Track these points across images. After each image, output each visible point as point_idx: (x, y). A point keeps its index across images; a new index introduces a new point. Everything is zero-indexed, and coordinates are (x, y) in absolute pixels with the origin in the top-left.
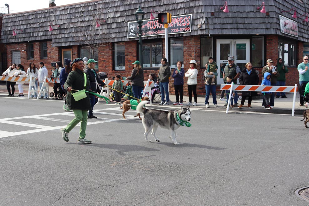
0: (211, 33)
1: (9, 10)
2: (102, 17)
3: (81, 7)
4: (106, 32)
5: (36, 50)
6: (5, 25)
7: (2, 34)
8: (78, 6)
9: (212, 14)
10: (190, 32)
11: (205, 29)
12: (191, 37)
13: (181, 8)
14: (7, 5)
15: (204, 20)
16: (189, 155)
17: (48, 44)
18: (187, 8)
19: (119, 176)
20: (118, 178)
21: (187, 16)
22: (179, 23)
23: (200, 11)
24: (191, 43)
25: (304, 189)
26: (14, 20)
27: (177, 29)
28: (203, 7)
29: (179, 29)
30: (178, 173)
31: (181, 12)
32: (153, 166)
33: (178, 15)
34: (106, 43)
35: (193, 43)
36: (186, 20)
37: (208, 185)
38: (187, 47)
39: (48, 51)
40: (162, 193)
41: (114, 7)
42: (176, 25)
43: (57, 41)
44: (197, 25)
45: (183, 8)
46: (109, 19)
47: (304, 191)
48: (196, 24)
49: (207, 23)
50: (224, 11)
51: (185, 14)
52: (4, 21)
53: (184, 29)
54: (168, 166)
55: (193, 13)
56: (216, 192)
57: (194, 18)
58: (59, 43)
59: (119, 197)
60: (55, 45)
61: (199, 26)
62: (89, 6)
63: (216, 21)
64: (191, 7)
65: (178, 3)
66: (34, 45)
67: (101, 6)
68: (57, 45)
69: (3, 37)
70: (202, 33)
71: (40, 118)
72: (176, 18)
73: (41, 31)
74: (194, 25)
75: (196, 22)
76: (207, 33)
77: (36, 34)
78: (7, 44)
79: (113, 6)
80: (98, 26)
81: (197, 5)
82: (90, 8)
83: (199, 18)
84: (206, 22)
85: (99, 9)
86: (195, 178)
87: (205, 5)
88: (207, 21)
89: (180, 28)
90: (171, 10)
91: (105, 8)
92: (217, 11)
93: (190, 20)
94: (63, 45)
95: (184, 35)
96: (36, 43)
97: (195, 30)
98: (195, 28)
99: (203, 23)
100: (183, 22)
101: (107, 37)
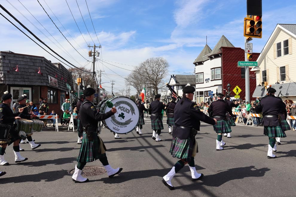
0: (7, 83)
9: (8, 72)
11: (3, 81)
23: (0, 70)
28: (2, 67)
50: (16, 70)
63: (11, 76)
70: (1, 83)
76: (4, 83)
87: (4, 66)
88: (5, 76)
92: (11, 70)
99: (2, 76)
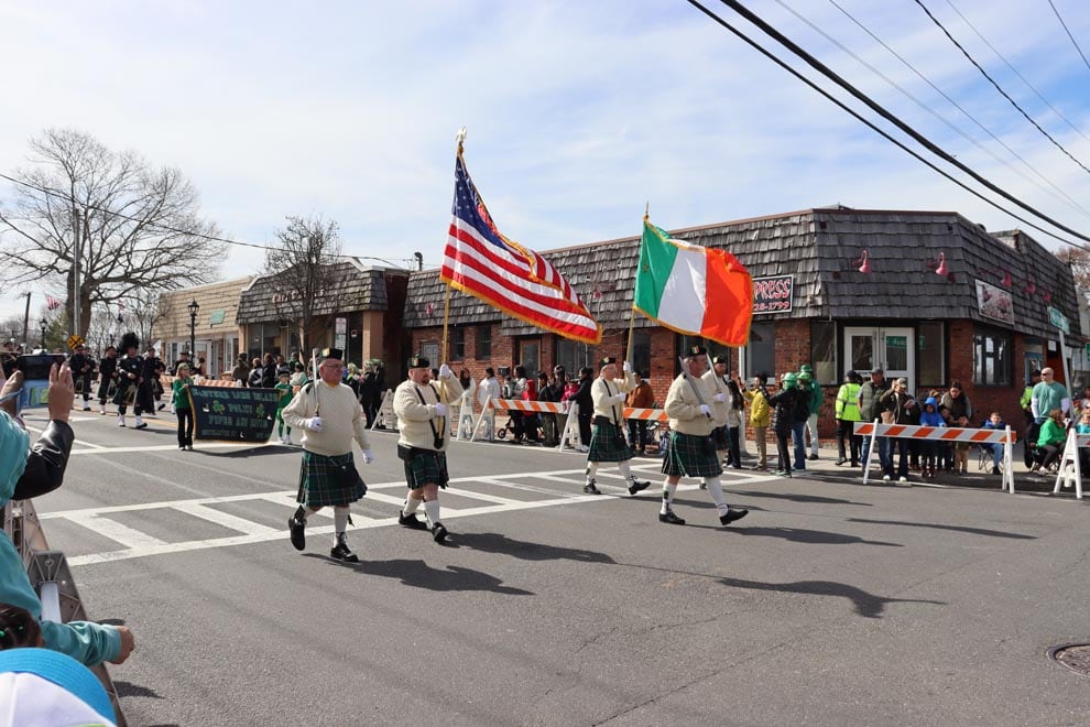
0: (834, 313)
1: (421, 264)
2: (606, 277)
3: (562, 258)
4: (612, 307)
5: (470, 341)
6: (413, 292)
7: (406, 310)
8: (557, 255)
9: (836, 275)
10: (790, 310)
11: (821, 306)
12: (790, 322)
13: (771, 263)
14: (419, 255)
15: (819, 287)
16: (815, 572)
17: (494, 330)
18: (783, 262)
19: (686, 608)
20: (686, 612)
21: (784, 279)
22: (767, 292)
23: (811, 270)
24: (790, 334)
25: (1063, 649)
26: (429, 283)
27: (763, 304)
28: (817, 261)
29: (767, 304)
31: (771, 271)
33: (765, 275)
34: (614, 331)
35: (796, 333)
36: (781, 287)
37: (868, 635)
38: (782, 341)
39: (493, 344)
40: (781, 646)
41: (630, 258)
42: (759, 295)
43: (512, 324)
44: (805, 297)
45: (775, 262)
46: (620, 282)
47: (1064, 653)
48: (802, 295)
49: (825, 294)
50: (861, 269)
51: (778, 274)
52: (411, 285)
53: (776, 304)
55: (795, 272)
56: (886, 649)
57: (798, 282)
58: (514, 328)
59: (697, 648)
60: (507, 332)
61: (808, 300)
62: (579, 255)
63: (845, 289)
64: (789, 261)
65: (764, 253)
66: (466, 332)
67: (604, 256)
68: (513, 333)
69: (407, 317)
70: (816, 315)
71: (495, 482)
72: (760, 281)
73: (481, 305)
74: (799, 297)
75: (802, 291)
76: (825, 314)
77: (470, 311)
78: (414, 328)
79: (628, 255)
80: (598, 295)
81: (804, 256)
82: (581, 259)
83: (810, 283)
84: (823, 292)
85: (601, 262)
87: (821, 258)
88: (826, 290)
89: (767, 302)
90: (748, 266)
91: (612, 260)
92: (846, 268)
93: (789, 287)
94: (524, 332)
95: (778, 318)
96: (470, 329)
97: (801, 308)
98: (799, 303)
99: (817, 292)
100: (775, 291)
101: (613, 318)
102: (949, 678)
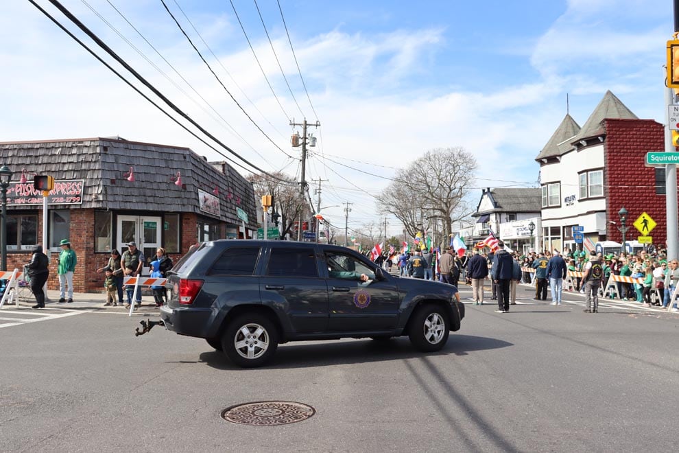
0: (110, 206)
9: (113, 182)
10: (81, 203)
11: (102, 201)
12: (81, 210)
13: (68, 171)
15: (101, 188)
16: (84, 380)
18: (77, 171)
21: (78, 182)
22: (65, 190)
23: (96, 177)
24: (81, 218)
27: (62, 198)
28: (100, 172)
29: (65, 198)
30: (70, 407)
31: (68, 176)
32: (32, 400)
33: (64, 179)
35: (84, 218)
36: (75, 187)
38: (75, 223)
40: (50, 437)
42: (60, 192)
44: (91, 195)
45: (71, 170)
48: (89, 193)
49: (105, 193)
50: (129, 179)
51: (73, 179)
53: (72, 198)
54: (54, 397)
55: (85, 178)
56: (124, 427)
57: (87, 185)
61: (94, 197)
63: (118, 191)
64: (82, 170)
65: (64, 163)
70: (98, 206)
72: (61, 183)
74: (87, 194)
75: (90, 191)
76: (105, 206)
81: (91, 168)
83: (95, 186)
84: (104, 192)
86: (94, 411)
87: (103, 170)
88: (106, 191)
89: (65, 196)
90: (53, 172)
92: (119, 178)
93: (81, 187)
95: (72, 207)
97: (88, 202)
98: (87, 198)
99: (99, 192)
100: (71, 190)
102: (161, 440)
